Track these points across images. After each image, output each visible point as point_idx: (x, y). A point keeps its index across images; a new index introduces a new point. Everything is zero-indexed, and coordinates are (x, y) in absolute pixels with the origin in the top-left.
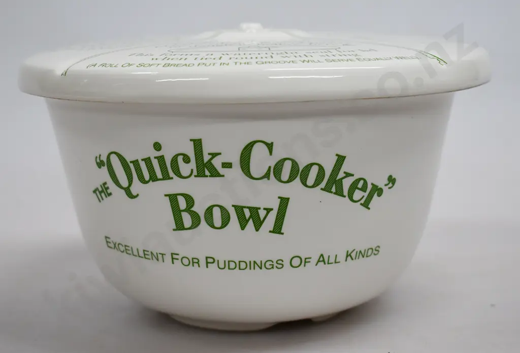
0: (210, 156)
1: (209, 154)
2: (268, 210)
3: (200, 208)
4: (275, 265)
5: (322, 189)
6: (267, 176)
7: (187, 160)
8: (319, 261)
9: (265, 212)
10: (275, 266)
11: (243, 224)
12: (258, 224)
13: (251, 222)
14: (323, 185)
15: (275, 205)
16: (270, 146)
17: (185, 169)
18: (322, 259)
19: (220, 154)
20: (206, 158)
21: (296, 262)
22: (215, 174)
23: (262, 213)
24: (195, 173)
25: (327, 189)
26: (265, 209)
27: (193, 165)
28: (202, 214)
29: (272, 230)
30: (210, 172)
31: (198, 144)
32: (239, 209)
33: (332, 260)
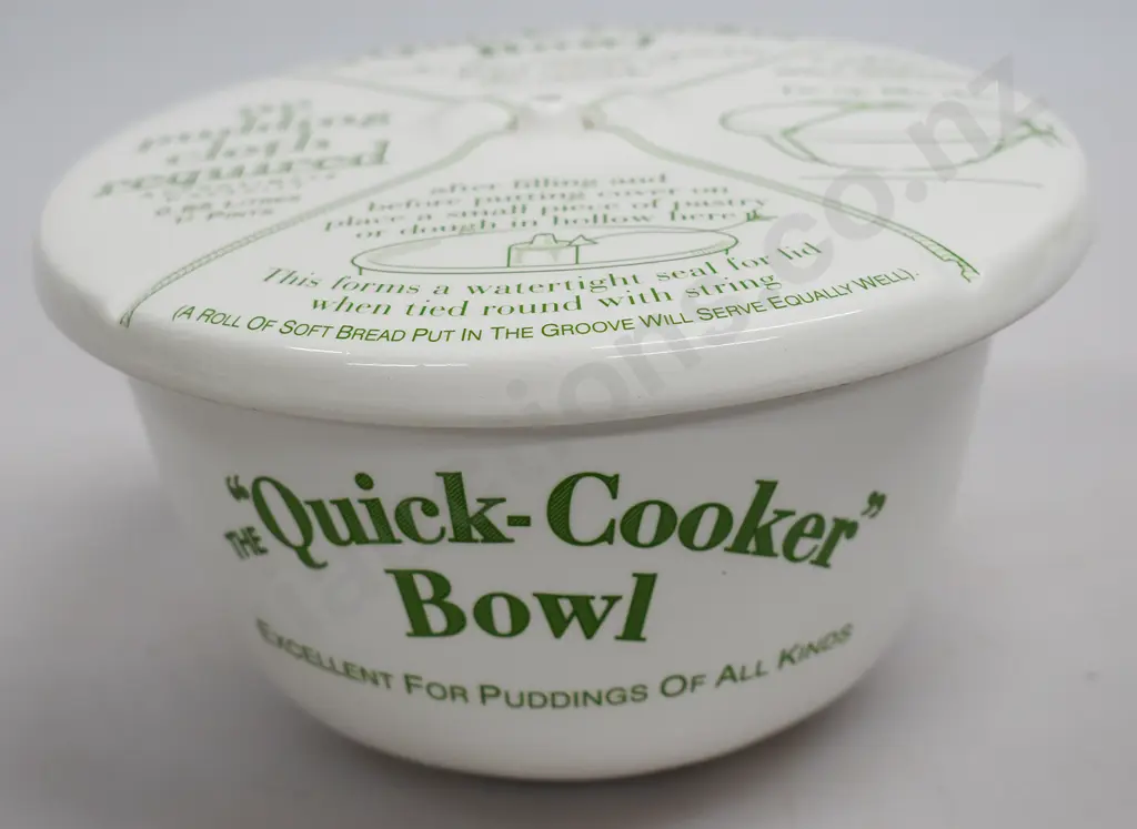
0: (482, 505)
1: (480, 500)
2: (612, 600)
3: (463, 598)
4: (629, 694)
5: (727, 549)
6: (607, 537)
7: (430, 509)
8: (723, 678)
9: (605, 604)
10: (629, 698)
11: (558, 626)
12: (591, 626)
13: (575, 623)
14: (729, 541)
15: (627, 589)
16: (612, 483)
17: (427, 526)
18: (729, 674)
19: (503, 500)
20: (473, 507)
21: (674, 686)
22: (492, 535)
23: (598, 607)
24: (450, 533)
25: (739, 547)
26: (604, 598)
27: (444, 519)
28: (468, 611)
29: (620, 632)
30: (481, 533)
31: (454, 483)
32: (549, 602)
33: (751, 671)
